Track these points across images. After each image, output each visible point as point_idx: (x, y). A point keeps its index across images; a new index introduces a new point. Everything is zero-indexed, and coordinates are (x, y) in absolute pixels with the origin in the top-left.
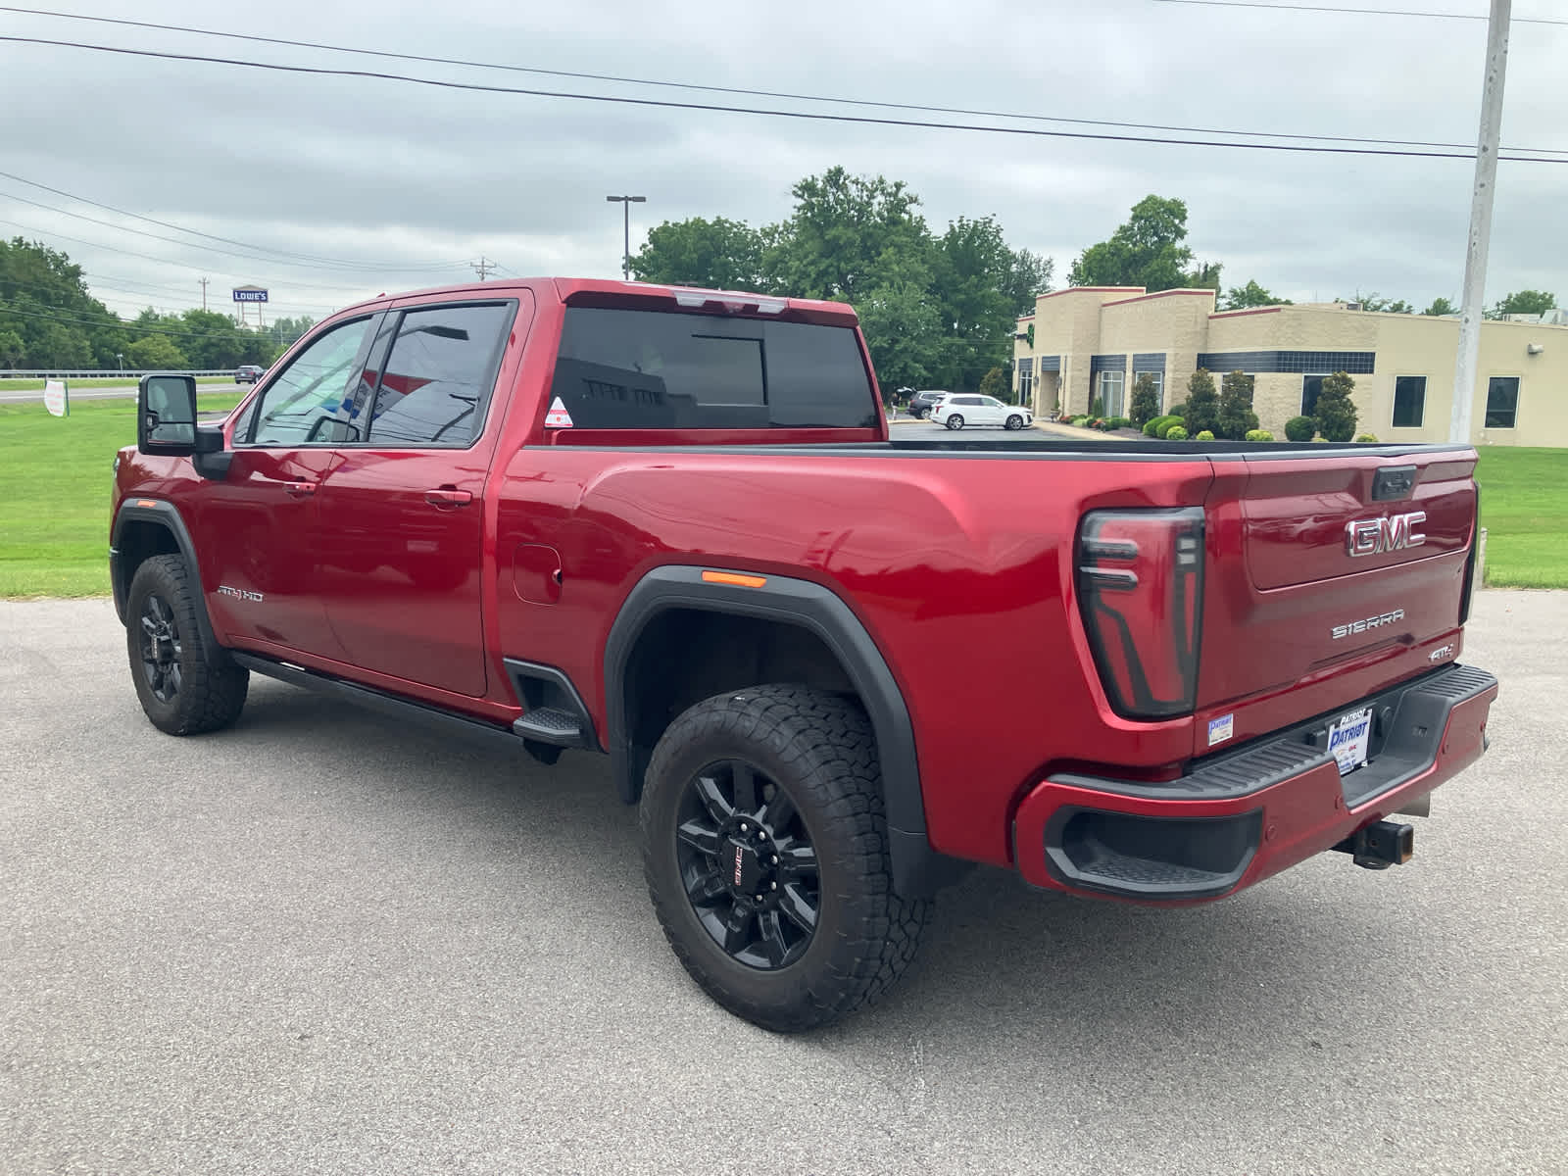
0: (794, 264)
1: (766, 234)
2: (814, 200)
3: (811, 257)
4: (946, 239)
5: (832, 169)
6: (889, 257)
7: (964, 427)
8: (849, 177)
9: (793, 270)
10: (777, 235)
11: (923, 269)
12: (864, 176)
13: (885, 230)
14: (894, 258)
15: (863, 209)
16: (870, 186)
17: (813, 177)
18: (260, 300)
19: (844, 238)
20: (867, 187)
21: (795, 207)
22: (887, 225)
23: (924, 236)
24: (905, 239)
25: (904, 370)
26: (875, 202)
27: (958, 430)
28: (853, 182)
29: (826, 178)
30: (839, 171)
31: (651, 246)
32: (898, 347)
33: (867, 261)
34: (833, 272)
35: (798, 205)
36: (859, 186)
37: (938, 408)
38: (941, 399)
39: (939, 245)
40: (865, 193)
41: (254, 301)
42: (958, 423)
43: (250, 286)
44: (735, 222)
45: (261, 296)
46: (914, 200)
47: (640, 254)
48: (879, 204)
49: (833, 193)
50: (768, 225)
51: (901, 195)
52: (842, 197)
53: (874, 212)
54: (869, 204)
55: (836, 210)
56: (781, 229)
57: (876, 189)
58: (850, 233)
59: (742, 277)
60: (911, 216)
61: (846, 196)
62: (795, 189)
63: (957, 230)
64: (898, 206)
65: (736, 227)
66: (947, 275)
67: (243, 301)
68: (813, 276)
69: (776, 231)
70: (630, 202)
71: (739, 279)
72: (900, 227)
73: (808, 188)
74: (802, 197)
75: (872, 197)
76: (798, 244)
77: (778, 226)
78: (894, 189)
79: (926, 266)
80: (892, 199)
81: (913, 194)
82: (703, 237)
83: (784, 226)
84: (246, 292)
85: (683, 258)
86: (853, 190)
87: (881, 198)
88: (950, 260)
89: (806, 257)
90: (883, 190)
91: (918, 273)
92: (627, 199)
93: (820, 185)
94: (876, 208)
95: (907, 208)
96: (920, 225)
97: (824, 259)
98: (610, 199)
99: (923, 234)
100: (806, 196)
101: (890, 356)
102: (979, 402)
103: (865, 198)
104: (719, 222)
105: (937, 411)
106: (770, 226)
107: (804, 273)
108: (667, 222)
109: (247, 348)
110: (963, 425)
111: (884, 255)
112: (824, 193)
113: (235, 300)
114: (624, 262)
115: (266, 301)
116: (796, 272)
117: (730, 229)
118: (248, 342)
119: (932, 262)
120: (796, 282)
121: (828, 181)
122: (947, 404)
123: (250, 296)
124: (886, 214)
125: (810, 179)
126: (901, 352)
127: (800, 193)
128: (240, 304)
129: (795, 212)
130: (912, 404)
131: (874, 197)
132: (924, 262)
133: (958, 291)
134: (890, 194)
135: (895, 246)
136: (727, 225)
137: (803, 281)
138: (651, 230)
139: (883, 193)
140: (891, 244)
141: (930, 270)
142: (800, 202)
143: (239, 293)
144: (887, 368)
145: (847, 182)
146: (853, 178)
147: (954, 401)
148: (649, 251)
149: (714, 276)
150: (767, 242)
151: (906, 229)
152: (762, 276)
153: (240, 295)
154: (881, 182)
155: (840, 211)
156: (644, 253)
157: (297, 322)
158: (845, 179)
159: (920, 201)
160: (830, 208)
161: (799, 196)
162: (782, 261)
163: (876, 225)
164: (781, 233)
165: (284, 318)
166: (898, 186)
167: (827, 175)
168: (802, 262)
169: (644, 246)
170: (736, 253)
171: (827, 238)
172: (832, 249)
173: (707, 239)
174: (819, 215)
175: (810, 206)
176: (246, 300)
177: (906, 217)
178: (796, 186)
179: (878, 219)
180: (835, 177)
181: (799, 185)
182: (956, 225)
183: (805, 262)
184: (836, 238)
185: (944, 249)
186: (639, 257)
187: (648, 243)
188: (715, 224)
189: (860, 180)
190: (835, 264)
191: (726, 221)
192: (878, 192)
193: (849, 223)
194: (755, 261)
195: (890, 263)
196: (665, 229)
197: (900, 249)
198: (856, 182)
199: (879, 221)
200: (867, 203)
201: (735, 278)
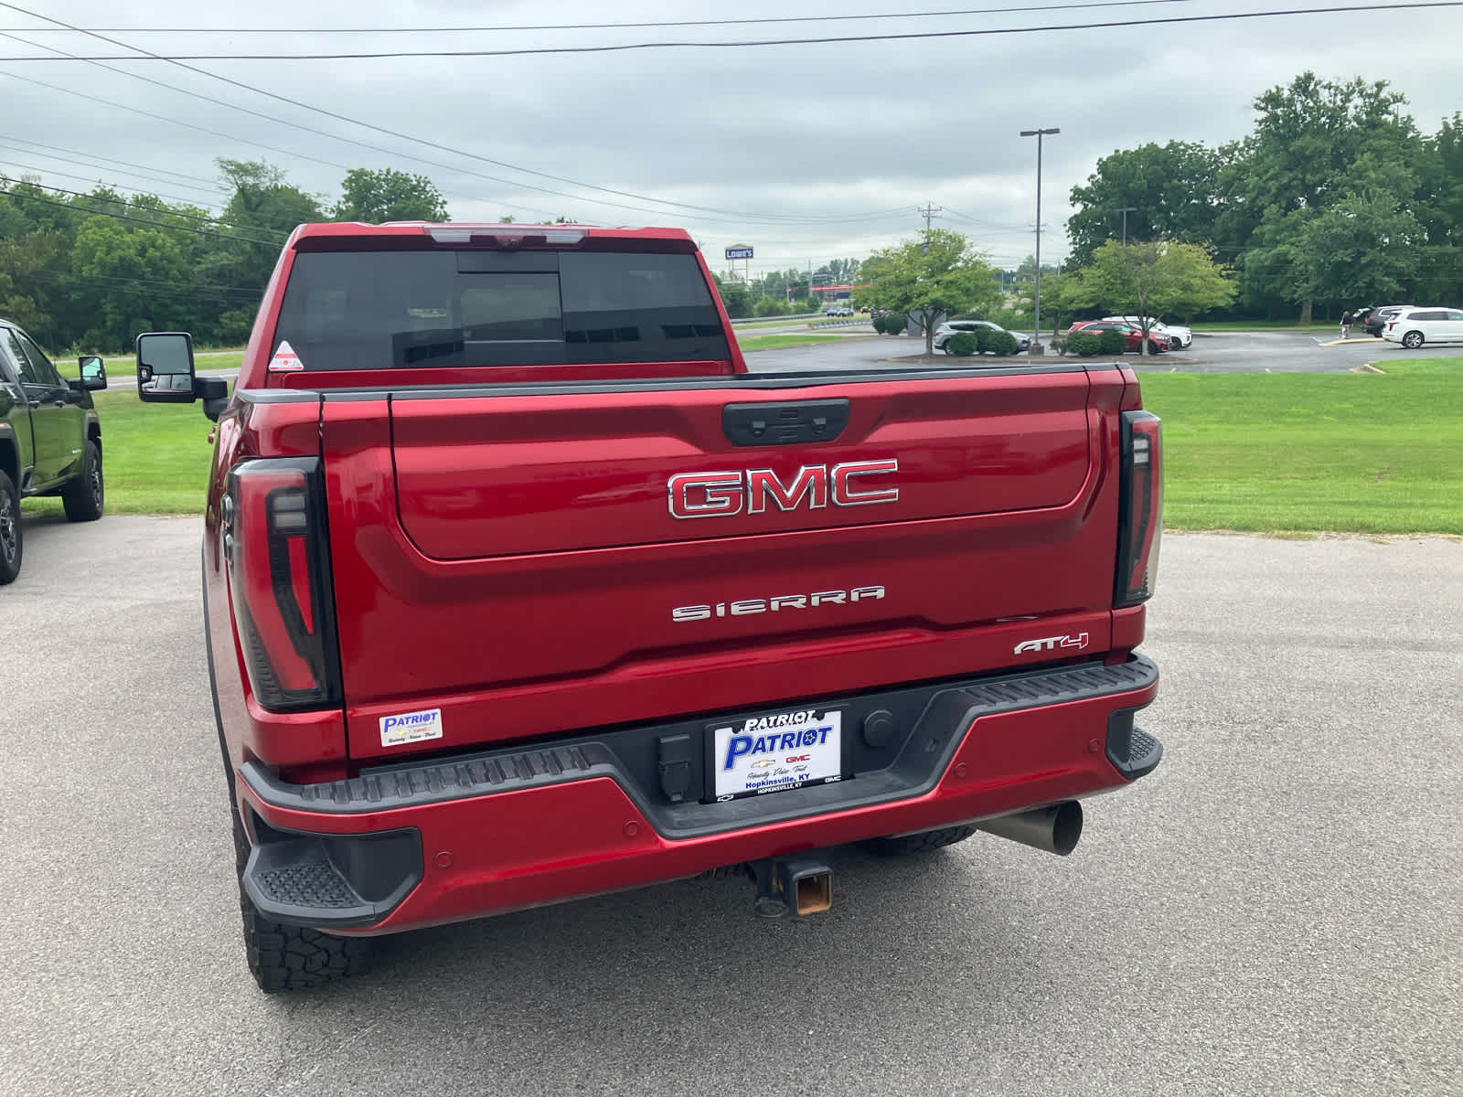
0: (1252, 181)
1: (1224, 152)
2: (1279, 111)
3: (1271, 172)
4: (1438, 138)
5: (1302, 75)
6: (1365, 164)
7: (1423, 345)
8: (1320, 82)
9: (1251, 186)
10: (1236, 153)
11: (1408, 173)
12: (1339, 79)
13: (1362, 135)
14: (1370, 164)
15: (1336, 114)
16: (1345, 89)
17: (1277, 88)
18: (747, 257)
19: (1312, 148)
20: (1342, 90)
21: (1256, 121)
22: (1365, 129)
23: (1413, 137)
24: (1385, 142)
25: (1371, 284)
26: (1351, 106)
27: (1418, 347)
28: (1325, 87)
29: (1293, 86)
30: (1309, 77)
31: (1100, 176)
32: (1364, 260)
33: (1337, 170)
34: (1297, 186)
35: (1260, 118)
36: (1332, 91)
37: (1391, 325)
38: (1397, 314)
39: (1430, 145)
40: (1339, 97)
41: (742, 257)
42: (1416, 341)
43: (738, 245)
44: (1190, 143)
45: (747, 253)
46: (1398, 99)
47: (1089, 184)
48: (1356, 108)
49: (1301, 102)
50: (1226, 143)
51: (1383, 95)
52: (1311, 104)
53: (1349, 117)
54: (1343, 109)
55: (1304, 119)
56: (1241, 145)
57: (1353, 92)
58: (1319, 143)
59: (1196, 199)
60: (1396, 116)
61: (1315, 102)
62: (1256, 102)
63: (1452, 127)
64: (1379, 107)
65: (1191, 148)
66: (1437, 178)
67: (733, 258)
68: (1273, 190)
69: (1236, 149)
70: (1043, 135)
71: (1194, 201)
72: (1380, 131)
73: (1273, 99)
74: (1265, 109)
75: (1347, 99)
76: (1258, 160)
77: (1238, 143)
78: (1375, 89)
79: (1411, 170)
80: (1372, 100)
81: (1397, 92)
82: (1155, 161)
83: (1245, 142)
84: (736, 251)
85: (1131, 185)
86: (1325, 96)
87: (1359, 101)
88: (1441, 160)
89: (1266, 172)
90: (1361, 93)
91: (1399, 178)
92: (1040, 132)
93: (1286, 94)
94: (1351, 112)
95: (1390, 109)
96: (1408, 125)
97: (1287, 172)
98: (1023, 134)
99: (1410, 135)
100: (1270, 109)
101: (1353, 271)
102: (1445, 317)
103: (1339, 103)
104: (1172, 145)
105: (1391, 329)
106: (1229, 144)
107: (1263, 189)
108: (1117, 151)
109: (731, 301)
110: (1423, 342)
111: (1358, 162)
112: (1291, 101)
113: (727, 258)
114: (1072, 194)
115: (752, 257)
116: (1253, 190)
117: (1184, 151)
118: (733, 295)
119: (1419, 164)
120: (1254, 200)
121: (1296, 89)
122: (1403, 319)
123: (739, 254)
124: (1364, 117)
125: (1274, 90)
126: (1369, 264)
127: (1263, 105)
128: (731, 261)
129: (1256, 126)
130: (1370, 321)
131: (1350, 101)
132: (1407, 165)
133: (1452, 194)
134: (1370, 96)
135: (1373, 151)
136: (1182, 147)
137: (1261, 198)
138: (1100, 160)
139: (1361, 95)
140: (1369, 150)
141: (1415, 173)
142: (1263, 115)
143: (730, 251)
144: (1350, 284)
145: (1318, 88)
146: (1324, 83)
147: (1412, 317)
148: (1097, 181)
149: (1165, 201)
150: (1225, 160)
151: (1390, 131)
152: (1219, 197)
153: (731, 253)
154: (1359, 83)
155: (1309, 119)
156: (1093, 184)
157: (784, 274)
158: (1316, 85)
159: (1407, 100)
160: (1297, 116)
161: (1262, 109)
162: (1240, 179)
163: (1353, 130)
164: (1242, 149)
165: (774, 271)
166: (1380, 86)
167: (1294, 82)
168: (1261, 178)
169: (1092, 177)
170: (1191, 176)
171: (1291, 149)
172: (1299, 161)
173: (1158, 164)
174: (1283, 126)
175: (1275, 118)
176: (736, 258)
177: (1390, 118)
178: (1258, 99)
179: (1354, 124)
180: (1304, 85)
181: (1263, 97)
182: (1451, 122)
183: (1264, 178)
184: (1303, 149)
185: (1436, 149)
186: (1087, 188)
187: (1096, 173)
188: (1168, 148)
189: (1334, 84)
190: (1300, 176)
191: (1182, 143)
192: (1355, 95)
193: (1319, 131)
194: (1211, 181)
195: (1366, 170)
196: (1117, 159)
197: (1378, 154)
198: (1329, 87)
199: (1357, 126)
200: (1341, 108)
201: (1189, 201)
